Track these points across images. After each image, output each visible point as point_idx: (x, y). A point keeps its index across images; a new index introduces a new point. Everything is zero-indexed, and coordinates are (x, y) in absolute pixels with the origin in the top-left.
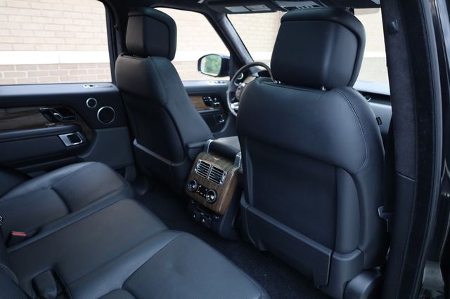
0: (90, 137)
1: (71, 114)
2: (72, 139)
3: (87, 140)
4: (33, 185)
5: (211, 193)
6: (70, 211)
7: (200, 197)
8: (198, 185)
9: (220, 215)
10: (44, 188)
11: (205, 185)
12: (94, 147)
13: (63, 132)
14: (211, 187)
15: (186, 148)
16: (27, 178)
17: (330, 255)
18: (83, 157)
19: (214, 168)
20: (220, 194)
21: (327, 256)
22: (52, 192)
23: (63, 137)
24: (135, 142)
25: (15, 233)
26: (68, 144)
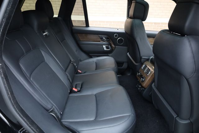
0: (113, 48)
1: (109, 39)
2: (107, 48)
3: (112, 49)
4: (91, 60)
5: (143, 78)
6: (96, 69)
7: (140, 79)
8: (141, 74)
9: (145, 89)
10: (93, 62)
11: (142, 75)
12: (114, 52)
13: (104, 45)
14: (144, 76)
15: (141, 58)
16: (91, 57)
17: (175, 117)
18: (110, 55)
19: (148, 68)
20: (146, 79)
21: (174, 117)
22: (95, 63)
23: (104, 46)
24: (128, 53)
25: (79, 71)
26: (105, 49)
